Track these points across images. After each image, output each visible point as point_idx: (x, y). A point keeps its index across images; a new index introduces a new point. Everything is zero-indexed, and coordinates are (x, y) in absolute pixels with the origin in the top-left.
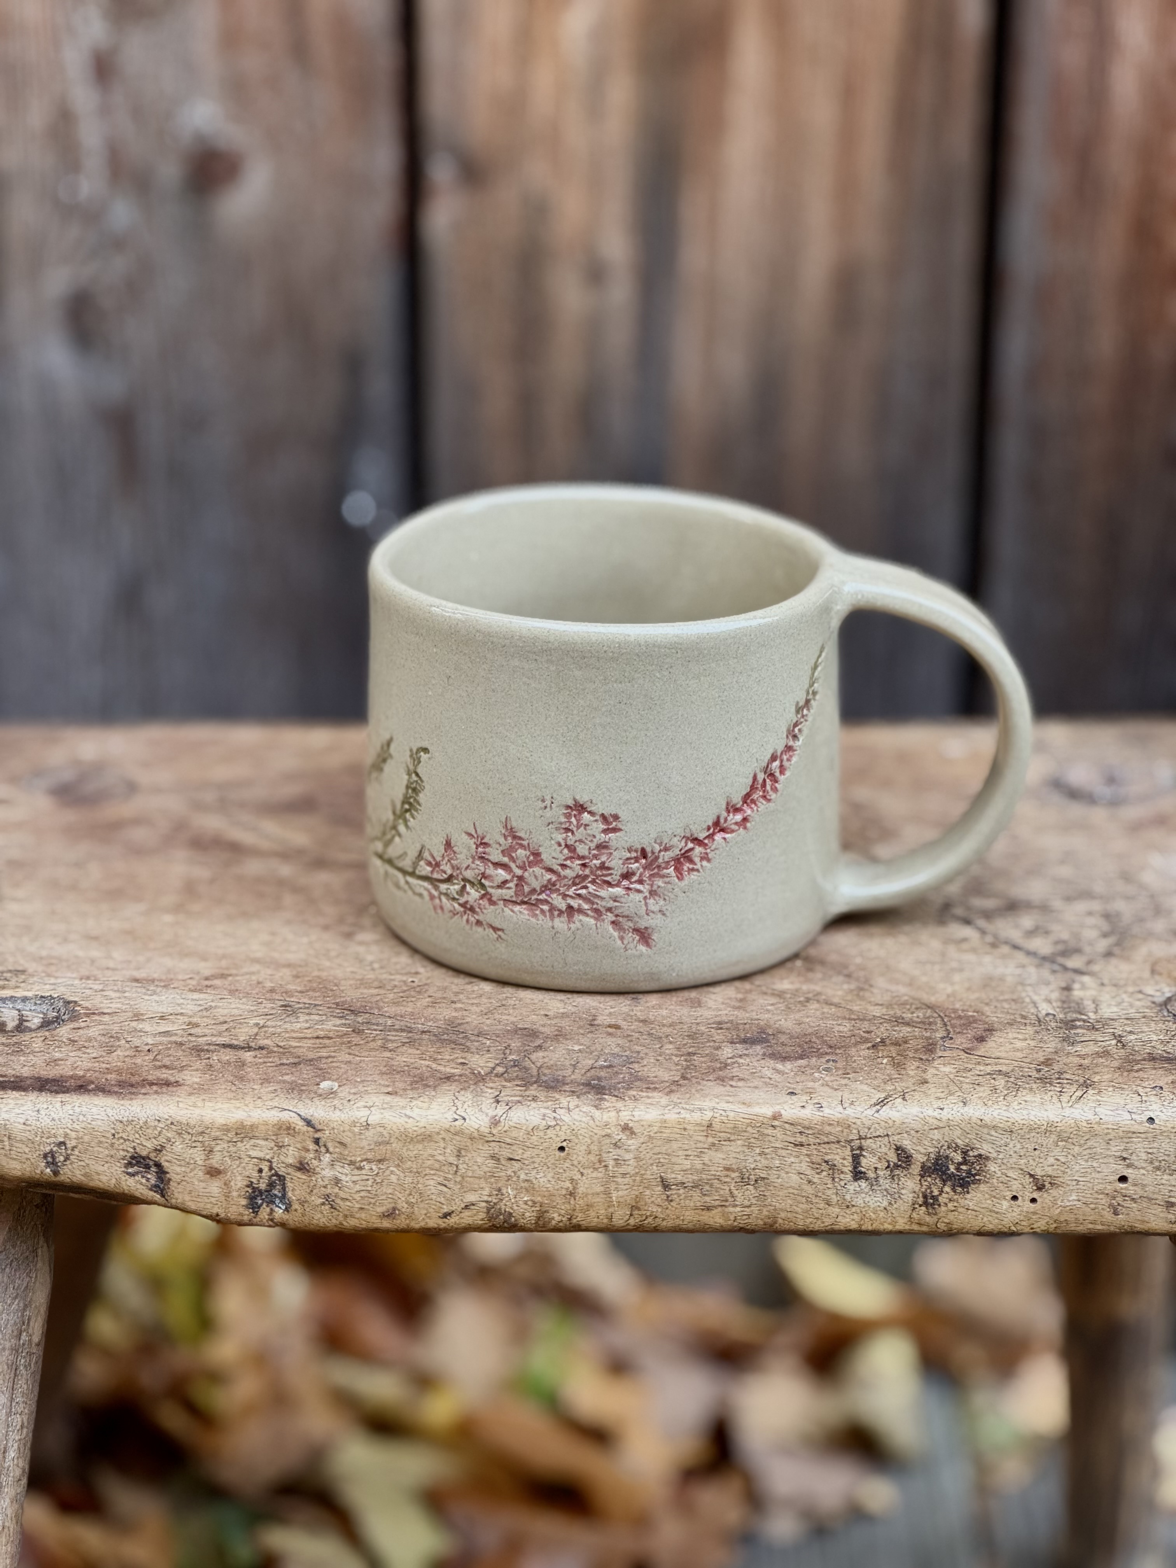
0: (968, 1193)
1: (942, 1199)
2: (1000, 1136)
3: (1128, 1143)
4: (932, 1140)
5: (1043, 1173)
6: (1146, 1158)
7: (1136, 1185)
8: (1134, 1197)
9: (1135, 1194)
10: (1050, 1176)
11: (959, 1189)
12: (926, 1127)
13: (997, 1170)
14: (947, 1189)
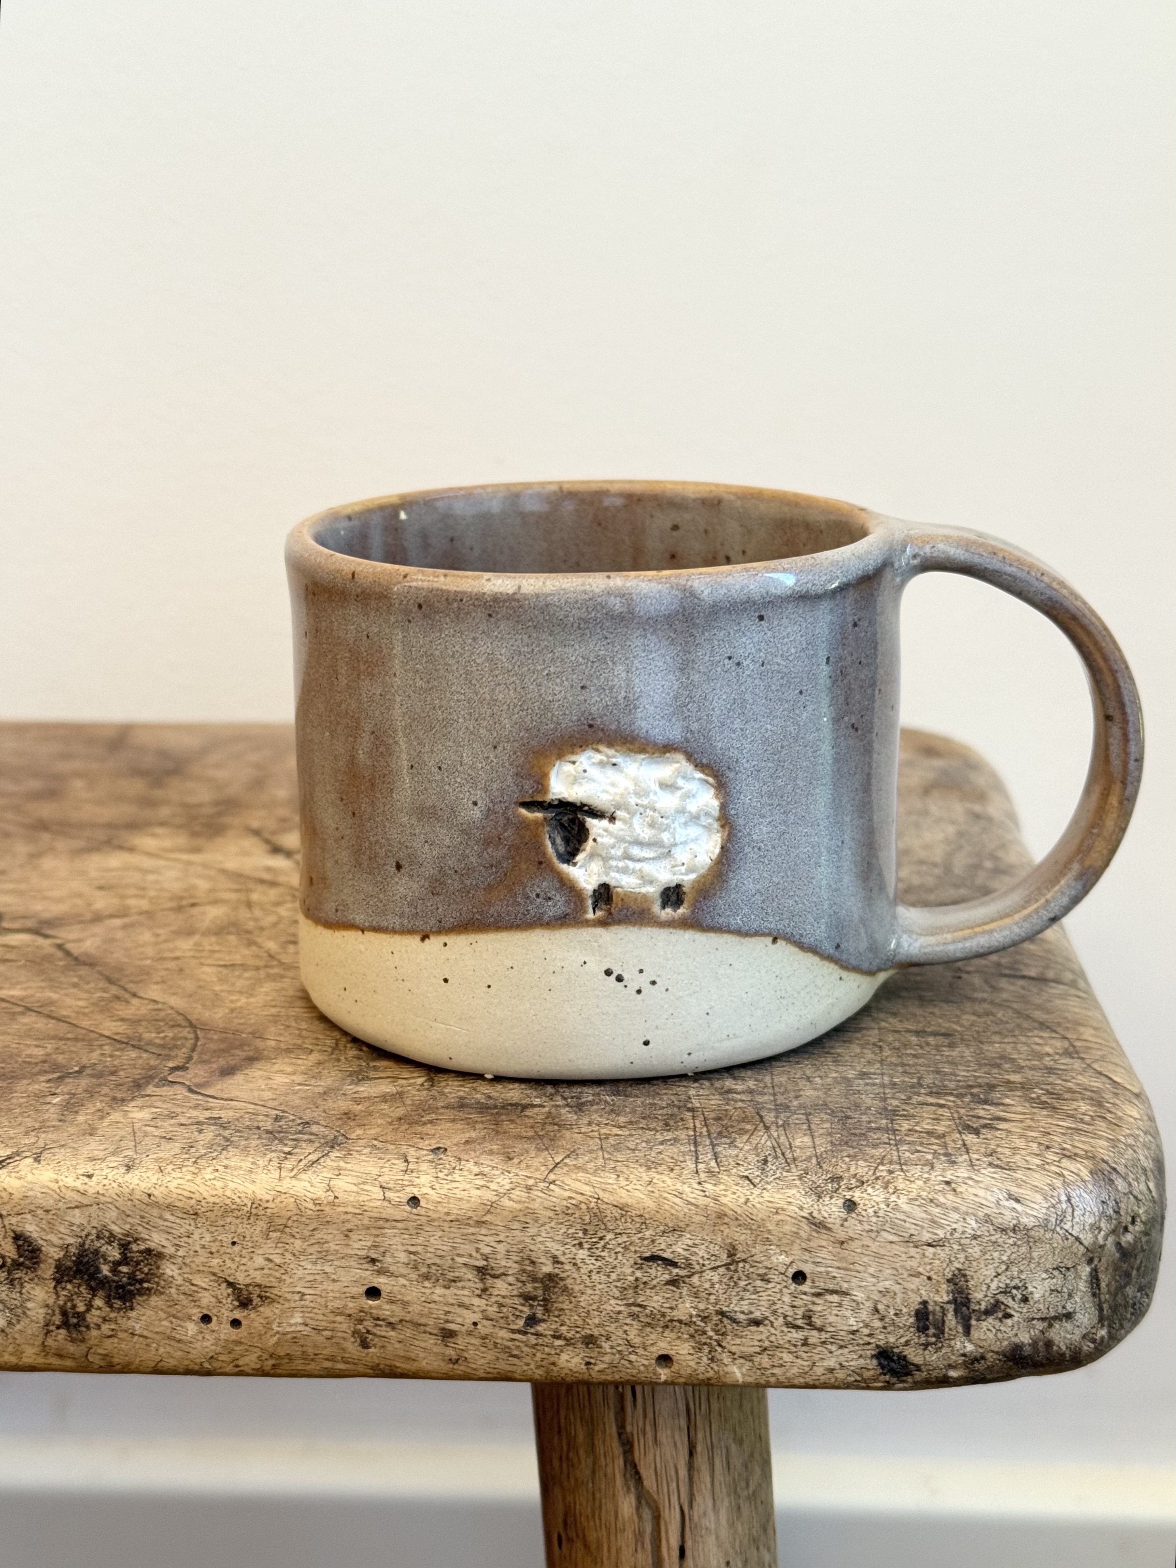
0: (132, 1309)
1: (93, 1317)
2: (178, 1221)
3: (377, 1236)
4: (72, 1225)
5: (248, 1281)
6: (406, 1261)
7: (392, 1302)
8: (393, 1320)
9: (393, 1316)
10: (259, 1286)
11: (118, 1303)
12: (61, 1205)
13: (176, 1273)
14: (98, 1302)
